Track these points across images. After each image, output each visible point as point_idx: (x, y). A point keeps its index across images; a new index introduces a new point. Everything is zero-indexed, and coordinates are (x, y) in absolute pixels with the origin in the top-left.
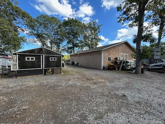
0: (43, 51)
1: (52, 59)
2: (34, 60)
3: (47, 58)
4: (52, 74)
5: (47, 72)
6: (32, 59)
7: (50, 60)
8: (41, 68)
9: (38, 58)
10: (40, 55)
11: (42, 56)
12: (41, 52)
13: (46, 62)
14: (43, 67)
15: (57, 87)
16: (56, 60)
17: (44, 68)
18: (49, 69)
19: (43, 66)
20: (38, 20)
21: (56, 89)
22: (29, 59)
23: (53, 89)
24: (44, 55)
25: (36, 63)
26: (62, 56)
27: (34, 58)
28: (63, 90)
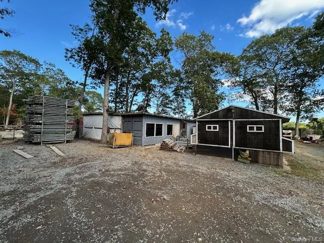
0: (232, 112)
1: (251, 128)
2: (218, 130)
3: (241, 127)
4: (252, 162)
5: (239, 156)
6: (215, 128)
7: (248, 131)
8: (229, 147)
9: (224, 126)
10: (228, 121)
11: (232, 122)
12: (229, 115)
13: (238, 135)
14: (232, 145)
15: (236, 195)
16: (263, 131)
17: (234, 147)
18: (245, 151)
19: (232, 143)
20: (244, 56)
21: (229, 197)
22: (211, 129)
23: (224, 195)
24: (234, 120)
25: (220, 135)
26: (281, 120)
27: (218, 126)
28: (246, 208)
